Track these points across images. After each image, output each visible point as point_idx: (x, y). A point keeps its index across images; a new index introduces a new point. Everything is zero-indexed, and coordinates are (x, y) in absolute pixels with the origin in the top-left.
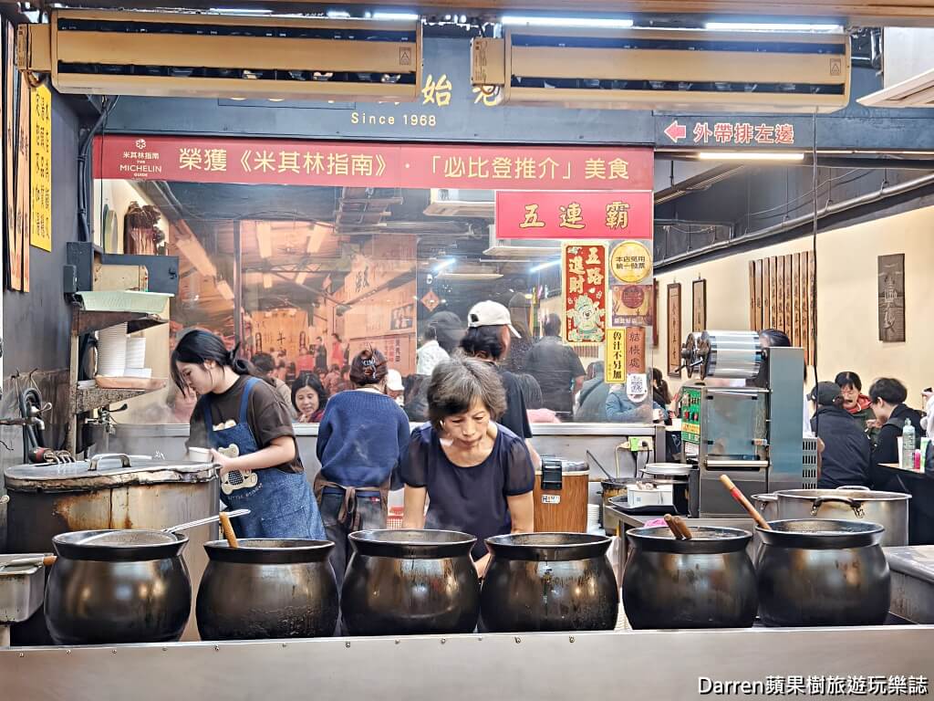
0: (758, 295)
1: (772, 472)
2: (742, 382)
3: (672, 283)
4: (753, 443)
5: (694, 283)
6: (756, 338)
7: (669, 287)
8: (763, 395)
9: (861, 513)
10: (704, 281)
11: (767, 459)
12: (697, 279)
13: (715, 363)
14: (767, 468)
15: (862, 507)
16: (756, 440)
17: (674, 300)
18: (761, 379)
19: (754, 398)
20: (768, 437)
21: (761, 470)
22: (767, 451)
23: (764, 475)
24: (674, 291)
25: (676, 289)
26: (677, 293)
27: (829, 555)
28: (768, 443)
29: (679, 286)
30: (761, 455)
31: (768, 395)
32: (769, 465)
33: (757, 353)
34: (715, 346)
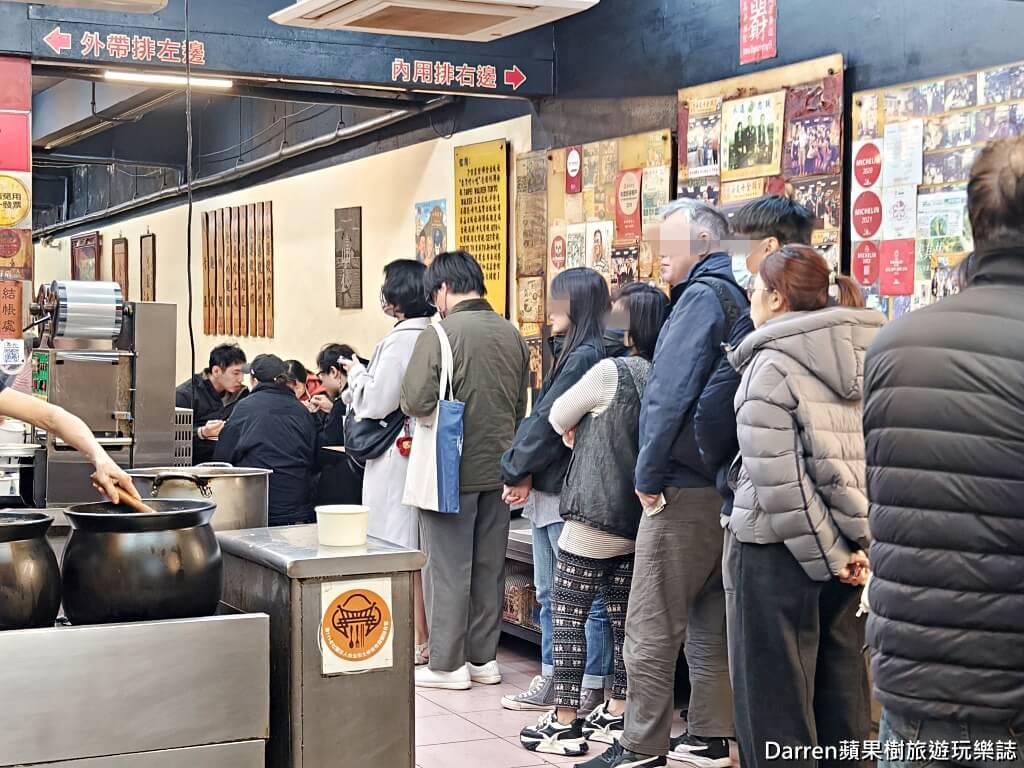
0: (212, 254)
1: (137, 452)
2: (107, 344)
3: (118, 237)
4: (113, 416)
5: (142, 238)
6: (116, 290)
7: (115, 242)
8: (127, 360)
9: (208, 491)
10: (154, 236)
11: (132, 436)
12: (146, 233)
13: (65, 320)
14: (131, 446)
15: (209, 485)
16: (117, 413)
17: (120, 259)
18: (124, 340)
19: (115, 363)
20: (132, 409)
21: (124, 449)
22: (131, 427)
23: (128, 456)
24: (120, 247)
25: (123, 245)
26: (123, 250)
27: (149, 539)
28: (133, 416)
29: (126, 241)
30: (123, 431)
31: (132, 359)
32: (133, 442)
33: (118, 308)
34: (65, 300)
